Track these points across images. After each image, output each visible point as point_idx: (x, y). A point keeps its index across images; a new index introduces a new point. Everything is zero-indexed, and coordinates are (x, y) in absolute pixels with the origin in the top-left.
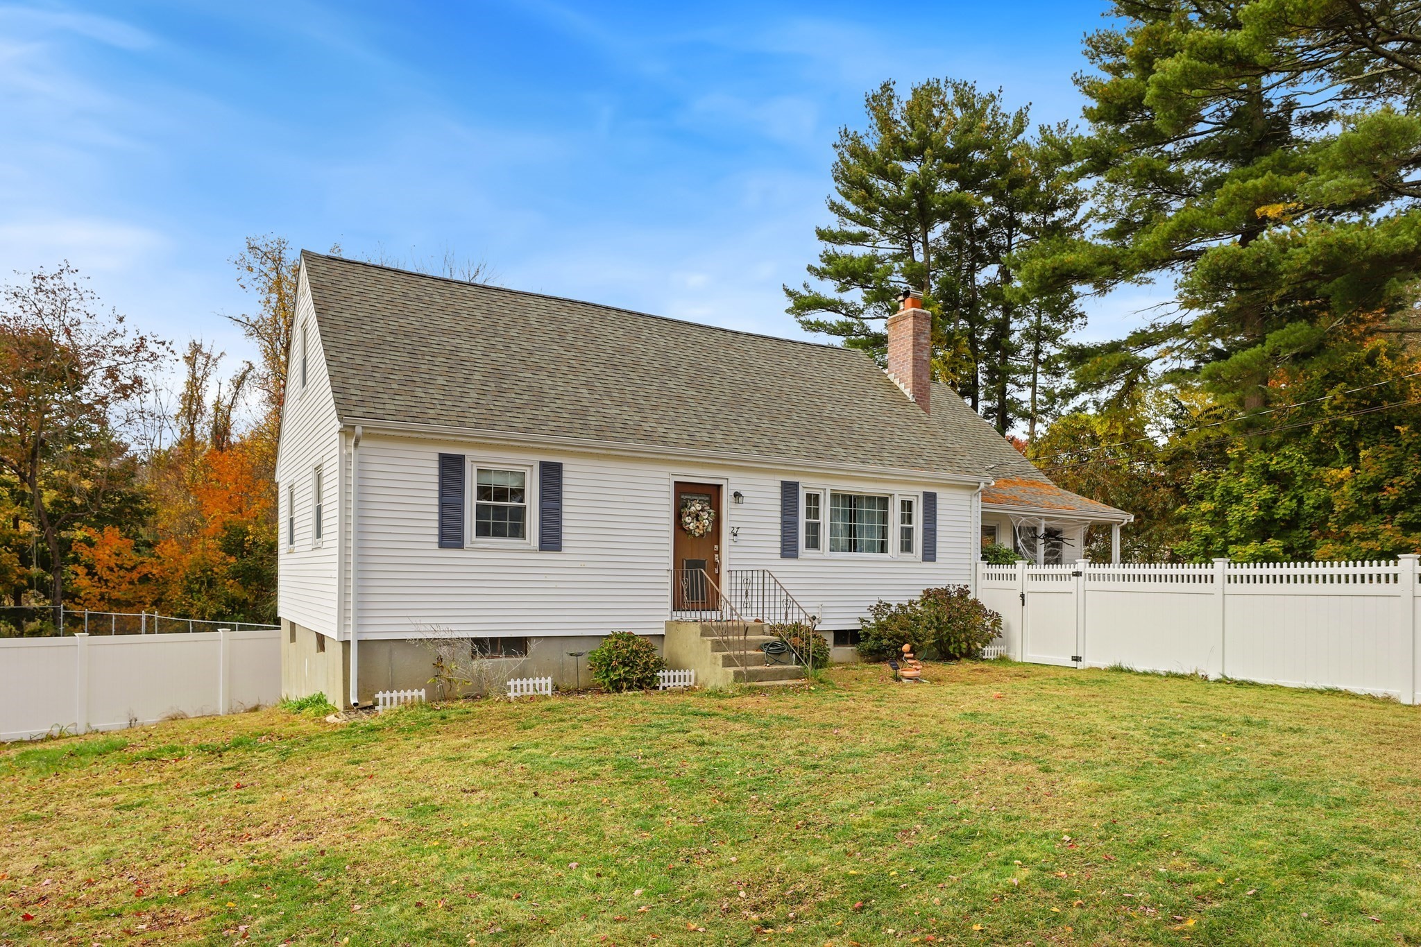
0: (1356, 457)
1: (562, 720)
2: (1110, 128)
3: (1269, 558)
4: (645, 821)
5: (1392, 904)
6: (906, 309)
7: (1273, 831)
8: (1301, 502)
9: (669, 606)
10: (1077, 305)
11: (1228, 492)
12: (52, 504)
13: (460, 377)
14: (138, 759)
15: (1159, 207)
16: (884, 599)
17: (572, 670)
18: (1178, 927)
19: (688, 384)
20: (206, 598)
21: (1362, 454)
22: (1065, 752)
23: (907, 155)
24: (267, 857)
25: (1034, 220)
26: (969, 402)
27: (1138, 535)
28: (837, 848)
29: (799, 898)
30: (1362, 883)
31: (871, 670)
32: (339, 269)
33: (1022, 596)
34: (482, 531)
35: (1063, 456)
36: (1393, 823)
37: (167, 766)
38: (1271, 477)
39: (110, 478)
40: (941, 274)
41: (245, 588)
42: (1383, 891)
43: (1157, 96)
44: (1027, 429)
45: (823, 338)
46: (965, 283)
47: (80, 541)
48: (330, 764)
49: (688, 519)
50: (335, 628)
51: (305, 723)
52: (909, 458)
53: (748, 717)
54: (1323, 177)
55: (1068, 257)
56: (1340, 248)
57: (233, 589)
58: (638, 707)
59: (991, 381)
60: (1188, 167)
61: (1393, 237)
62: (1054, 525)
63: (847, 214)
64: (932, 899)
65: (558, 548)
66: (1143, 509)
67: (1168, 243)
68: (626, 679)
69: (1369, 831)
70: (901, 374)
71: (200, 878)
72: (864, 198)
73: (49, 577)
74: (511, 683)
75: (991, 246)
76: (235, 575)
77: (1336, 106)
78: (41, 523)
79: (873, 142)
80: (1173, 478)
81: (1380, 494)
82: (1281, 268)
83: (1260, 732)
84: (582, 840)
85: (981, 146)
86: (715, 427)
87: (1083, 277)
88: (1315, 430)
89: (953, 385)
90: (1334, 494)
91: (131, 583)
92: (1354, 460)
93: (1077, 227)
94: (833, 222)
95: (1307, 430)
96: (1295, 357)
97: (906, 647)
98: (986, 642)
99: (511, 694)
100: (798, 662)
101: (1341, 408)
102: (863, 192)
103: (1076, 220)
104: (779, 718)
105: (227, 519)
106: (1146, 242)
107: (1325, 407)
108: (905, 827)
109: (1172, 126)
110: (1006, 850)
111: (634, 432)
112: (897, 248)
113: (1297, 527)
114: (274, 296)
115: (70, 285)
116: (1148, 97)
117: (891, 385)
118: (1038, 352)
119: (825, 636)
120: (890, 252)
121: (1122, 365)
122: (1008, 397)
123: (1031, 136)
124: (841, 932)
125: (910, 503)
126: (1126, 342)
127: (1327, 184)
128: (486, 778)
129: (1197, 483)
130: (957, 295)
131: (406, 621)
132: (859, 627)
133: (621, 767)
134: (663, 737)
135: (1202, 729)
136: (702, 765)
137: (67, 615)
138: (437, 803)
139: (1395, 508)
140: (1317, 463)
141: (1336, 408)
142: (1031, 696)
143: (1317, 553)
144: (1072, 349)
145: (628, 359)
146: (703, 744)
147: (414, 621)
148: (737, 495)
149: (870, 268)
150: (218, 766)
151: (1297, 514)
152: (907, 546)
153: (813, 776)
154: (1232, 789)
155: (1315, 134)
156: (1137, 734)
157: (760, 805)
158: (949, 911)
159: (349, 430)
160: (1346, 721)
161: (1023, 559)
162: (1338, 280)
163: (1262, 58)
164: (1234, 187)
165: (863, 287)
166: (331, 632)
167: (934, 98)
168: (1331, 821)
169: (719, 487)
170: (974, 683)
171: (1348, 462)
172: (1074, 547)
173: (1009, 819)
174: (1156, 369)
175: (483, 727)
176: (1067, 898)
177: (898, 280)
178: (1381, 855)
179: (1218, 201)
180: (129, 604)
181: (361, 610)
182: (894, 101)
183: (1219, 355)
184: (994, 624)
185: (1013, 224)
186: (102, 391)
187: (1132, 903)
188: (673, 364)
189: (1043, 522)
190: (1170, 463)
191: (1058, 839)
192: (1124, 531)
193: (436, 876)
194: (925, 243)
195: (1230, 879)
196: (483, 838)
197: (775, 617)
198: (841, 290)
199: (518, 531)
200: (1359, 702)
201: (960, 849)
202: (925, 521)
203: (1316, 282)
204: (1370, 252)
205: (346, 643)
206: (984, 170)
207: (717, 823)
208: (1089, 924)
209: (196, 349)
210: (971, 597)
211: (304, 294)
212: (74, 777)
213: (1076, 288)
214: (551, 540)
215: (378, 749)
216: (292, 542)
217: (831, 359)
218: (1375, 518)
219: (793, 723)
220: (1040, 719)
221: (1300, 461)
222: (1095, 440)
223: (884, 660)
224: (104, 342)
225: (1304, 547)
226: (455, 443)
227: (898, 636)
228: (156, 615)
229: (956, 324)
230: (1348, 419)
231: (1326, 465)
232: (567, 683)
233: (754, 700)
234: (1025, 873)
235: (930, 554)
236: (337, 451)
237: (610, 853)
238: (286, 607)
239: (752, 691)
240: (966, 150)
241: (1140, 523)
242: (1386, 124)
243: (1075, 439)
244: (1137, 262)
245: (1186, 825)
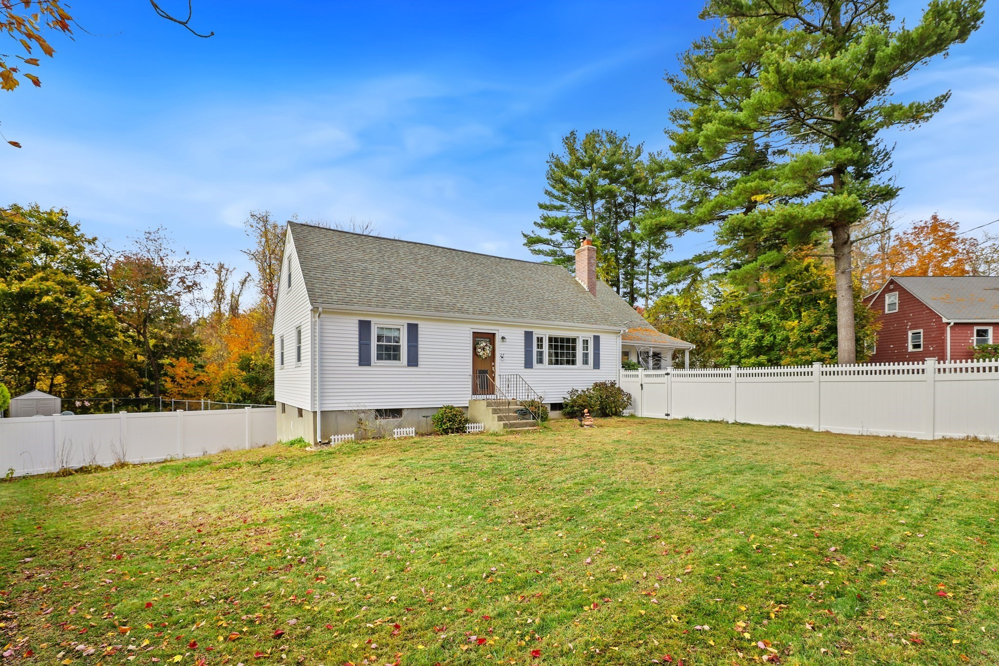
0: (800, 316)
1: (422, 447)
2: (683, 156)
3: (760, 365)
4: (469, 489)
5: (791, 509)
6: (584, 246)
7: (748, 484)
8: (775, 337)
9: (471, 392)
10: (667, 241)
11: (741, 333)
12: (153, 346)
13: (367, 282)
14: (220, 468)
15: (707, 194)
16: (575, 388)
17: (424, 424)
18: (703, 521)
19: (478, 284)
20: (231, 393)
21: (803, 314)
22: (660, 456)
23: (583, 166)
24: (296, 507)
25: (646, 199)
26: (615, 289)
27: (698, 355)
28: (557, 497)
29: (542, 517)
30: (781, 502)
31: (569, 422)
32: (307, 230)
33: (642, 385)
34: (379, 357)
35: (661, 316)
36: (799, 480)
37: (234, 471)
38: (761, 326)
39: (182, 333)
40: (601, 225)
41: (251, 387)
42: (790, 505)
43: (704, 142)
44: (644, 303)
45: (541, 258)
46: (612, 230)
47: (168, 365)
48: (314, 469)
49: (479, 350)
50: (310, 405)
51: (295, 451)
52: (587, 319)
53: (511, 444)
54: (782, 182)
55: (663, 219)
56: (790, 216)
57: (246, 388)
58: (458, 441)
59: (626, 279)
60: (720, 175)
61: (814, 212)
62: (657, 350)
63: (553, 196)
64: (601, 515)
65: (416, 365)
66: (701, 342)
67: (711, 212)
68: (450, 428)
69: (789, 483)
70: (582, 276)
71: (270, 516)
72: (562, 189)
73: (152, 383)
74: (395, 431)
75: (625, 212)
76: (245, 381)
77: (789, 147)
78: (149, 356)
79: (566, 160)
80: (715, 327)
81: (811, 334)
82: (763, 226)
83: (748, 445)
84: (441, 497)
85: (620, 162)
86: (492, 305)
87: (670, 228)
88: (782, 303)
89: (607, 280)
90: (790, 334)
91: (193, 385)
92: (799, 317)
93: (668, 202)
94: (547, 200)
95: (777, 303)
96: (771, 267)
97: (586, 411)
98: (624, 408)
99: (395, 436)
100: (534, 418)
101: (793, 292)
102: (562, 185)
103: (667, 199)
104: (526, 444)
105: (241, 352)
106: (700, 211)
107: (786, 292)
108: (588, 488)
109: (712, 156)
110: (632, 496)
111: (452, 308)
112: (579, 212)
113: (773, 350)
114: (264, 240)
115: (162, 236)
116: (700, 142)
117: (577, 283)
118: (649, 264)
119: (546, 406)
120: (575, 215)
121: (690, 272)
122: (635, 287)
123: (644, 158)
124: (561, 529)
125: (587, 341)
126: (692, 260)
127: (784, 186)
128: (390, 473)
129: (726, 329)
130: (608, 236)
131: (344, 401)
132: (563, 402)
133: (453, 467)
134: (472, 454)
135: (723, 445)
136: (492, 466)
137: (163, 402)
138: (370, 484)
139: (819, 340)
140: (782, 319)
141: (791, 292)
142: (645, 432)
143: (782, 362)
144: (666, 264)
145: (448, 272)
146: (491, 456)
147: (348, 401)
148: (503, 338)
149: (566, 223)
150: (259, 471)
151: (773, 343)
152: (586, 362)
153: (544, 469)
154: (733, 469)
155: (779, 160)
156: (693, 448)
157: (521, 482)
158: (607, 519)
159: (316, 309)
160: (787, 439)
161: (642, 367)
162: (790, 231)
163: (753, 125)
164: (741, 186)
165: (562, 232)
166: (307, 406)
167: (597, 139)
168: (774, 480)
169: (494, 334)
170: (619, 427)
171: (796, 318)
172: (667, 360)
173: (634, 484)
174: (706, 274)
175: (384, 451)
176: (658, 514)
177: (579, 229)
178: (792, 492)
179: (734, 192)
180: (191, 396)
181: (322, 396)
182: (576, 140)
183: (737, 266)
184: (628, 399)
185: (636, 201)
186: (178, 289)
187: (685, 513)
188: (470, 274)
189: (652, 349)
190: (713, 319)
191: (655, 491)
192: (691, 352)
193: (378, 512)
194: (593, 210)
195: (727, 503)
196: (395, 498)
197: (522, 397)
198: (550, 234)
199: (397, 357)
200: (795, 431)
201: (612, 496)
202: (594, 350)
203: (780, 232)
204: (803, 219)
205: (315, 413)
206: (621, 175)
207: (502, 489)
208: (667, 522)
209: (222, 266)
210: (617, 386)
211: (289, 242)
212: (192, 477)
213: (668, 233)
214: (413, 361)
215: (336, 462)
216: (282, 364)
217: (548, 270)
218: (809, 345)
219: (533, 447)
220: (649, 442)
221: (775, 318)
222: (677, 309)
223: (575, 417)
224: (179, 265)
225: (777, 359)
226: (366, 315)
227: (582, 405)
228: (209, 401)
229: (609, 250)
230: (796, 297)
231: (787, 320)
232: (421, 431)
233: (514, 436)
234: (641, 504)
235: (597, 365)
236: (310, 319)
237: (455, 502)
238: (279, 396)
239: (512, 433)
240: (612, 164)
241: (699, 349)
242: (809, 159)
243: (667, 308)
244: (696, 221)
245: (711, 483)
